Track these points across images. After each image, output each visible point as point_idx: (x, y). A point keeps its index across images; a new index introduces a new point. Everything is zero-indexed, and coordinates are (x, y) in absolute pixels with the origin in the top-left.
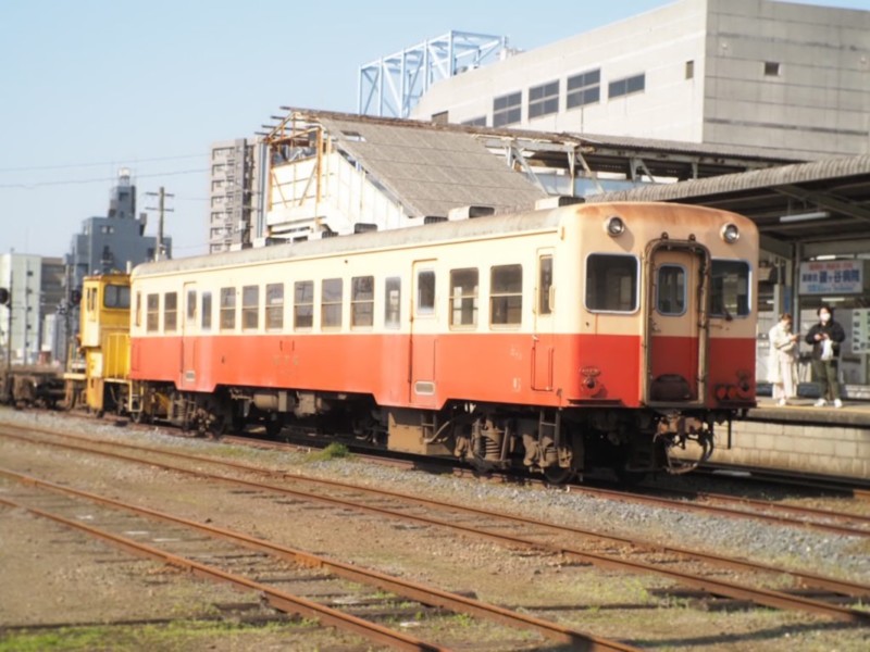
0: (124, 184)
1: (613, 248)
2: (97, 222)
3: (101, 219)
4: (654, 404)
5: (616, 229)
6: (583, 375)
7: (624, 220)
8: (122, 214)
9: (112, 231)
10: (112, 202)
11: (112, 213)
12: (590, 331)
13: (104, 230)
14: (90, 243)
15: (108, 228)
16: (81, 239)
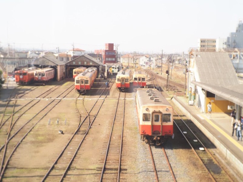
0: (241, 23)
1: (146, 112)
2: (232, 34)
3: (233, 33)
4: (153, 135)
5: (147, 109)
6: (142, 131)
7: (149, 108)
8: (239, 31)
9: (236, 36)
10: (237, 28)
11: (237, 31)
12: (143, 124)
13: (234, 36)
14: (231, 39)
15: (235, 35)
16: (228, 38)
